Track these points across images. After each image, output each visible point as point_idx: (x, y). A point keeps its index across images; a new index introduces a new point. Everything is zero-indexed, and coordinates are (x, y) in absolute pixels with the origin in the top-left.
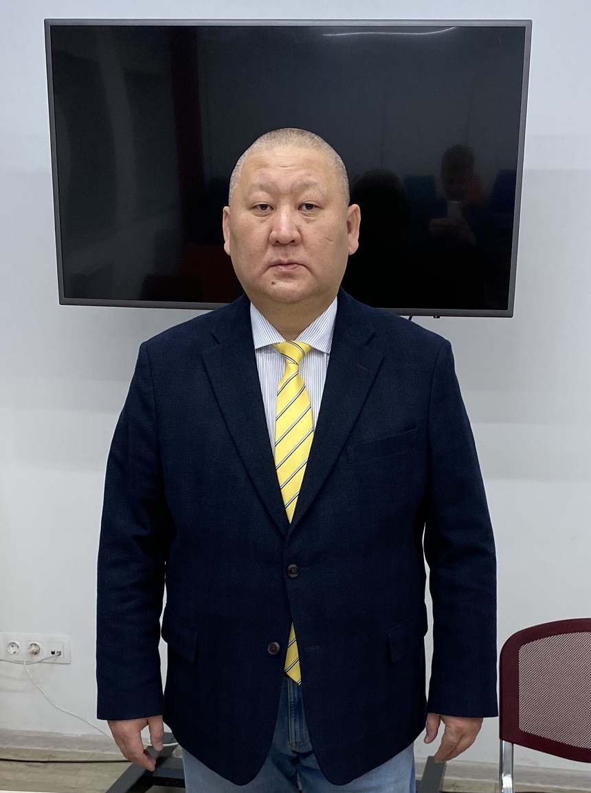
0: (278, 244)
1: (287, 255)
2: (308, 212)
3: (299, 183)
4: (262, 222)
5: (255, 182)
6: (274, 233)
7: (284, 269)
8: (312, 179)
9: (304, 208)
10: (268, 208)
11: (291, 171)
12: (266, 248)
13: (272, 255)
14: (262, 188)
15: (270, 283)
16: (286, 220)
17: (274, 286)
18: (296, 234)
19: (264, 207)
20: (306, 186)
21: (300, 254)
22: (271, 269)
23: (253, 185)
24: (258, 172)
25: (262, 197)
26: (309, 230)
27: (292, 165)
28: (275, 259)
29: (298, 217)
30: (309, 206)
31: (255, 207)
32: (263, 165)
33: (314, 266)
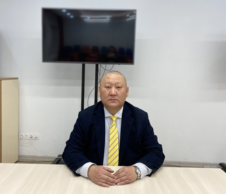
0: (111, 95)
1: (113, 98)
2: (118, 89)
3: (117, 82)
4: (108, 90)
5: (107, 82)
6: (111, 93)
7: (113, 101)
8: (119, 82)
9: (117, 88)
10: (109, 87)
11: (115, 80)
12: (109, 96)
13: (110, 98)
14: (108, 83)
15: (109, 104)
16: (114, 90)
17: (110, 104)
18: (116, 93)
19: (108, 87)
20: (118, 83)
21: (117, 98)
22: (109, 101)
23: (106, 82)
24: (108, 80)
25: (108, 85)
26: (118, 92)
27: (115, 78)
28: (111, 99)
29: (116, 90)
30: (119, 87)
31: (107, 87)
32: (109, 78)
33: (120, 100)
